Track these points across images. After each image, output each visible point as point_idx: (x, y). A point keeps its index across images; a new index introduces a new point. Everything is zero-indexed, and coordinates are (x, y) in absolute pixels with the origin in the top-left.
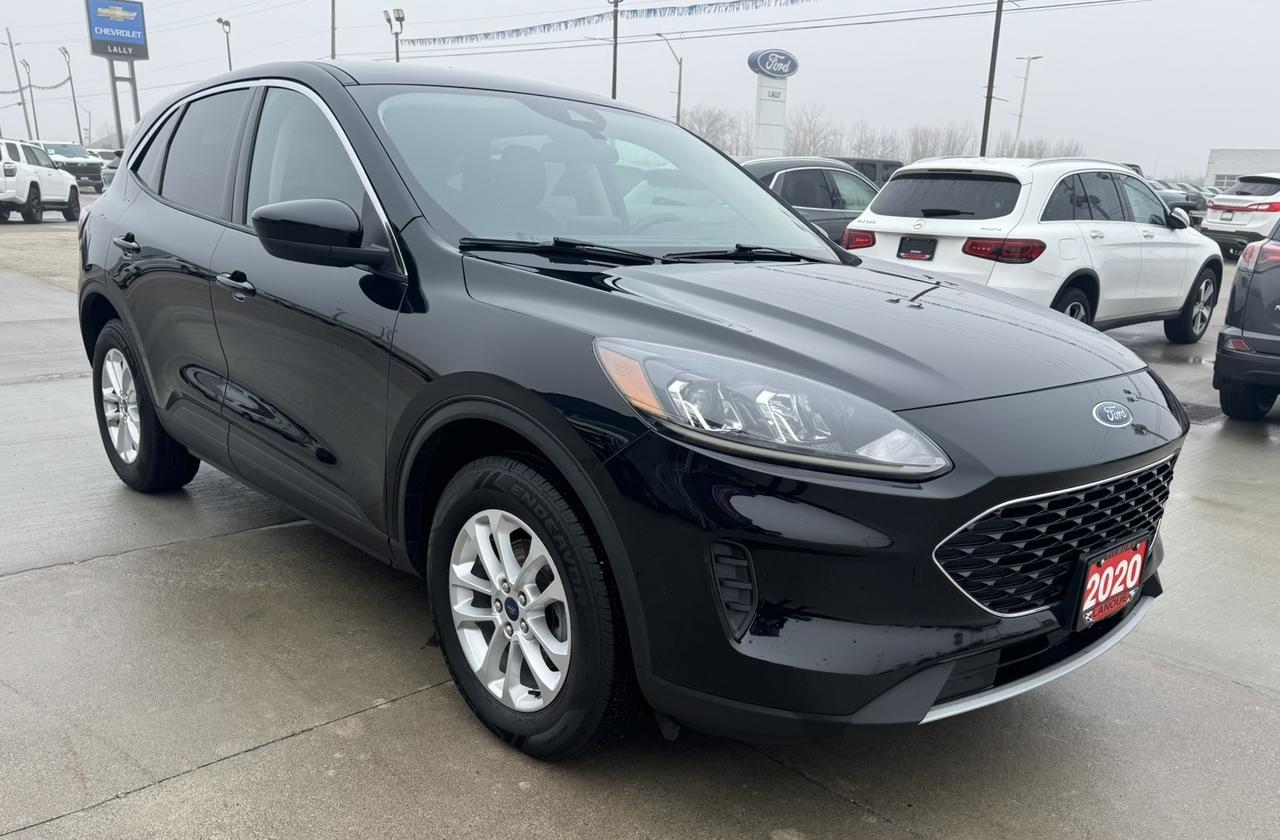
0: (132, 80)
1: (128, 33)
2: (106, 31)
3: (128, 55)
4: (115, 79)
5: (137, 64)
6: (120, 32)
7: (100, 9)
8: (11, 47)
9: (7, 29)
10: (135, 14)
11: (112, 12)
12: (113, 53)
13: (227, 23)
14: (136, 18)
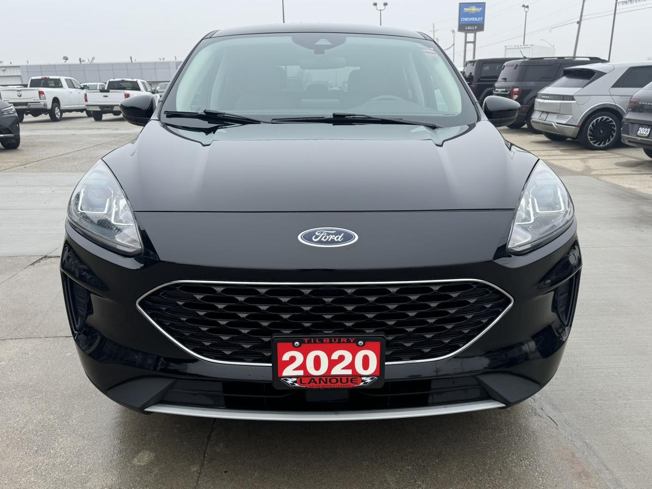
0: (474, 43)
1: (476, 19)
2: (466, 19)
3: (475, 30)
4: (466, 42)
5: (478, 34)
6: (472, 19)
7: (465, 9)
8: (434, 32)
9: (433, 24)
10: (481, 9)
11: (470, 9)
12: (468, 30)
13: (527, 7)
14: (481, 10)
